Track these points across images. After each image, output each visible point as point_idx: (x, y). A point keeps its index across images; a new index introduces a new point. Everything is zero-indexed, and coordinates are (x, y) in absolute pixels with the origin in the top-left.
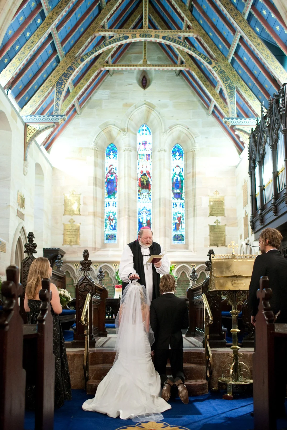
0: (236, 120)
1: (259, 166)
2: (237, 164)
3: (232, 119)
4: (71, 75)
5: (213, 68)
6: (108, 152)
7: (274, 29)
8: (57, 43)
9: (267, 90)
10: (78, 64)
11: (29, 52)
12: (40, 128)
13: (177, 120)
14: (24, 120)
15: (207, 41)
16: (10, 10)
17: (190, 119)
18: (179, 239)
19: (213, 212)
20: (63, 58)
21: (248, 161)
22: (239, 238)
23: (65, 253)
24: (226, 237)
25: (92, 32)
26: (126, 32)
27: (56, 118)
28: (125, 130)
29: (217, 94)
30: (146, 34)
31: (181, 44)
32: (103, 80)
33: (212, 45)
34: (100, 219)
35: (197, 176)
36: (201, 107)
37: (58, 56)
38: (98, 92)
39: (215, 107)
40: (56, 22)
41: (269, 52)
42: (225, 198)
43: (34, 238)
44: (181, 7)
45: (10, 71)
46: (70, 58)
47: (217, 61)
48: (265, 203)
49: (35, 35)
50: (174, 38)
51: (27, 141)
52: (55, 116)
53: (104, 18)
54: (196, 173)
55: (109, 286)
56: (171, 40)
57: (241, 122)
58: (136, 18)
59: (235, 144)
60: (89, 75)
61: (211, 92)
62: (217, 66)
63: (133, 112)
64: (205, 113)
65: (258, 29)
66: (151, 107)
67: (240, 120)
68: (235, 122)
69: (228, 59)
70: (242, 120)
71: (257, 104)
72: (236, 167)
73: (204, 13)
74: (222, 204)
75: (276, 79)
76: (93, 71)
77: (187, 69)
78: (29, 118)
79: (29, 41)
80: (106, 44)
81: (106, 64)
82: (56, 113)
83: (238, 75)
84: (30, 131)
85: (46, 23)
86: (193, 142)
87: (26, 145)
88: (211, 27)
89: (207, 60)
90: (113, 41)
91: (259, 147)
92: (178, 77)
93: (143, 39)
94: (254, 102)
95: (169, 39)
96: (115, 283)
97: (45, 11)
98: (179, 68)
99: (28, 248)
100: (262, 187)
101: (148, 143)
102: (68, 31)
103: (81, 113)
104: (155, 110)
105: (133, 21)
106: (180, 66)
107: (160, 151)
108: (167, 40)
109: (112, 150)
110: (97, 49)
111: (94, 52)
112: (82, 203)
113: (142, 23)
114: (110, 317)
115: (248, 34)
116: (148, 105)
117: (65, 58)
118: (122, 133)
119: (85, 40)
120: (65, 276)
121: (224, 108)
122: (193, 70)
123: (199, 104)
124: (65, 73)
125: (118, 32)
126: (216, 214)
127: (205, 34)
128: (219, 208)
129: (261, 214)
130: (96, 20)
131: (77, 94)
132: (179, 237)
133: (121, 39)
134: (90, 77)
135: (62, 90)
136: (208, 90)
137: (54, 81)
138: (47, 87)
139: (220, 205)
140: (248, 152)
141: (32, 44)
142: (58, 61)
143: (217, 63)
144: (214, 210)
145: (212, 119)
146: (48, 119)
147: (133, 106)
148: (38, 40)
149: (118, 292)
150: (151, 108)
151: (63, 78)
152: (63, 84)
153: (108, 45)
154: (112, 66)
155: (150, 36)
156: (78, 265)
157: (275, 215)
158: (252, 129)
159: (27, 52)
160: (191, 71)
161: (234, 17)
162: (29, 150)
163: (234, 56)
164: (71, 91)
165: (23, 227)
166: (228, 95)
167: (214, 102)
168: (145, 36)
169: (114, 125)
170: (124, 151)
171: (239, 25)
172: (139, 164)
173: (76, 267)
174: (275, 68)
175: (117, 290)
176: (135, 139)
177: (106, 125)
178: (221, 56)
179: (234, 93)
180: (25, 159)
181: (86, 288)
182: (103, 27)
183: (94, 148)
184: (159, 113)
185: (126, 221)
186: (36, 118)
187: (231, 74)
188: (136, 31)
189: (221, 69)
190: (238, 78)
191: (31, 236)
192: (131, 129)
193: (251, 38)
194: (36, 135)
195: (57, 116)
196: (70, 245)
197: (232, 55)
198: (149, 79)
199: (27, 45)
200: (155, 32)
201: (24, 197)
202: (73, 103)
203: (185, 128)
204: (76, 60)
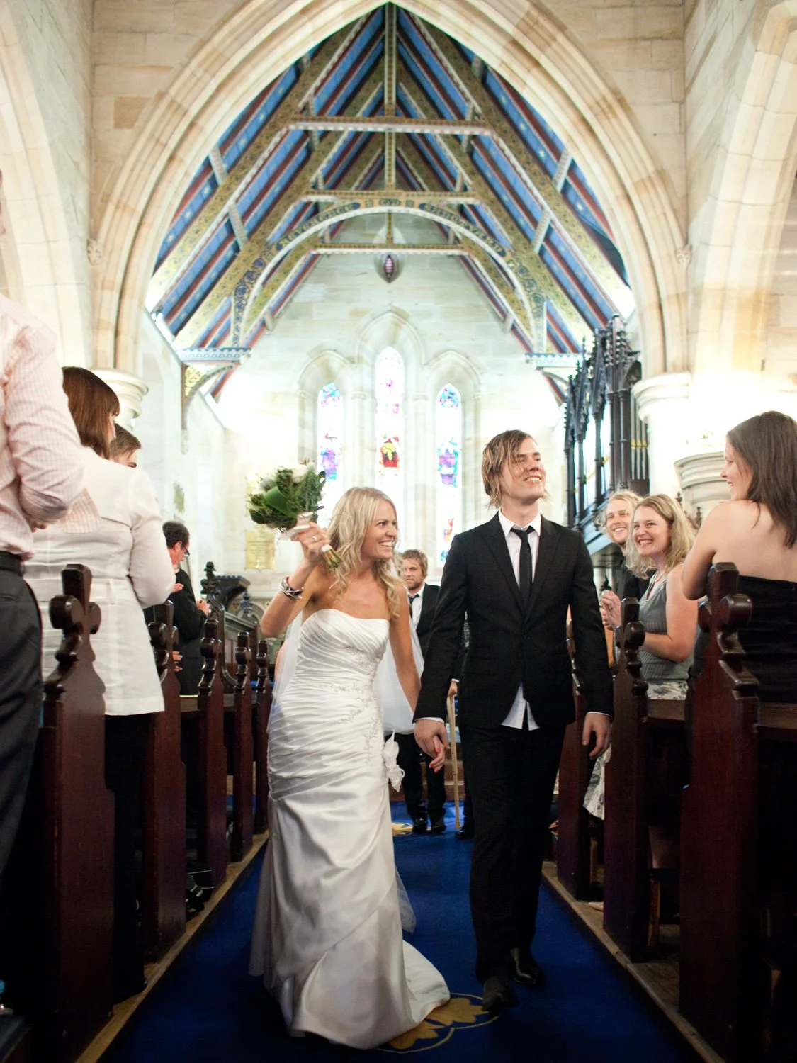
0: (545, 358)
2: (552, 426)
3: (539, 355)
4: (259, 274)
5: (507, 263)
6: (323, 399)
8: (236, 222)
10: (272, 254)
12: (207, 371)
13: (449, 341)
14: (180, 357)
15: (498, 213)
17: (473, 340)
20: (246, 243)
21: (564, 430)
23: (248, 583)
25: (296, 195)
26: (353, 196)
27: (236, 353)
28: (354, 359)
29: (517, 302)
30: (390, 200)
31: (452, 218)
32: (313, 266)
36: (491, 317)
37: (236, 242)
38: (304, 287)
39: (515, 321)
40: (237, 194)
43: (215, 570)
44: (452, 148)
46: (258, 243)
47: (515, 250)
48: (586, 507)
49: (201, 218)
50: (440, 207)
51: (187, 394)
52: (234, 351)
53: (315, 168)
56: (434, 211)
57: (553, 362)
60: (290, 265)
61: (507, 297)
62: (515, 260)
63: (369, 326)
64: (500, 329)
65: (580, 208)
66: (401, 316)
67: (552, 358)
68: (543, 361)
69: (533, 247)
70: (555, 358)
72: (552, 431)
76: (297, 258)
77: (467, 254)
78: (189, 352)
79: (191, 229)
80: (321, 219)
81: (319, 244)
82: (234, 343)
83: (552, 276)
84: (191, 376)
85: (219, 198)
86: (477, 383)
87: (185, 401)
89: (498, 248)
90: (332, 213)
91: (579, 411)
93: (385, 209)
95: (432, 209)
97: (218, 176)
98: (452, 252)
99: (206, 587)
100: (583, 479)
101: (395, 382)
102: (254, 196)
103: (274, 328)
104: (409, 323)
105: (367, 160)
106: (452, 248)
107: (416, 399)
108: (427, 210)
109: (330, 395)
110: (304, 228)
111: (300, 233)
113: (384, 157)
115: (562, 218)
116: (396, 313)
117: (249, 244)
118: (349, 365)
119: (282, 211)
122: (476, 256)
123: (488, 311)
124: (248, 271)
125: (341, 196)
127: (495, 201)
129: (579, 525)
131: (267, 300)
133: (346, 208)
134: (292, 268)
135: (244, 302)
136: (501, 292)
137: (231, 285)
138: (218, 297)
141: (196, 235)
142: (237, 249)
143: (515, 254)
147: (368, 315)
150: (400, 319)
151: (246, 280)
152: (246, 292)
153: (324, 219)
154: (331, 247)
155: (398, 203)
158: (571, 376)
159: (188, 249)
160: (472, 257)
162: (190, 410)
163: (544, 244)
166: (532, 312)
167: (513, 315)
168: (389, 203)
169: (335, 351)
170: (353, 398)
171: (548, 201)
172: (379, 422)
176: (372, 376)
177: (320, 351)
178: (523, 241)
179: (542, 309)
180: (184, 427)
182: (315, 186)
183: (298, 394)
184: (416, 328)
187: (539, 274)
188: (373, 194)
189: (521, 266)
190: (551, 281)
191: (210, 567)
192: (366, 357)
193: (566, 224)
194: (200, 384)
195: (237, 349)
196: (258, 570)
197: (539, 242)
198: (398, 261)
199: (188, 237)
200: (408, 196)
201: (184, 491)
202: (261, 316)
203: (462, 357)
204: (268, 248)
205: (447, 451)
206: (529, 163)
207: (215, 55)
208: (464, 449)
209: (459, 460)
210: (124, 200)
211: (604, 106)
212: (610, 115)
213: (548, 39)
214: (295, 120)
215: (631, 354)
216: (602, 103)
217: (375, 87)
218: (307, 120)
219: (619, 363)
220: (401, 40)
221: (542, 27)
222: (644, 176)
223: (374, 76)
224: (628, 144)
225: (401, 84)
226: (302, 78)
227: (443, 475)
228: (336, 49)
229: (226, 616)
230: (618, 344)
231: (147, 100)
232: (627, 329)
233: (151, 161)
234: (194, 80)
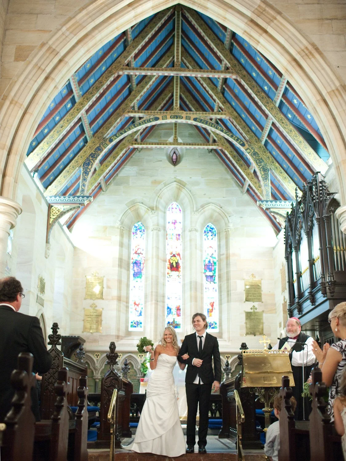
0: (271, 203)
1: (296, 252)
2: (274, 246)
3: (267, 201)
4: (99, 155)
5: (246, 150)
6: (134, 231)
7: (305, 117)
8: (86, 125)
9: (302, 173)
10: (107, 144)
11: (57, 136)
12: (64, 209)
13: (210, 198)
14: (48, 200)
15: (239, 123)
16: (44, 103)
17: (224, 197)
18: (212, 327)
19: (250, 297)
20: (91, 138)
21: (285, 245)
22: (279, 327)
23: (84, 341)
24: (264, 325)
25: (122, 113)
26: (156, 114)
27: (82, 199)
28: (153, 208)
29: (251, 174)
31: (213, 125)
32: (131, 156)
33: (244, 127)
34: (125, 303)
35: (231, 258)
36: (234, 185)
37: (86, 137)
38: (125, 168)
39: (249, 185)
40: (87, 107)
41: (301, 138)
42: (262, 281)
43: (59, 329)
44: (212, 89)
45: (38, 155)
46: (98, 138)
47: (250, 143)
48: (302, 291)
49: (64, 120)
50: (206, 120)
51: (51, 222)
52: (81, 197)
53: (134, 99)
54: (230, 255)
55: (134, 380)
56: (202, 122)
57: (276, 205)
58: (166, 97)
59: (272, 225)
60: (117, 153)
61: (245, 171)
62: (250, 148)
63: (162, 190)
64: (240, 192)
65: (290, 116)
66: (181, 184)
67: (275, 203)
68: (269, 205)
69: (261, 142)
70: (277, 203)
71: (292, 187)
72: (274, 249)
73: (236, 97)
74: (258, 288)
75: (310, 165)
76: (121, 149)
77: (220, 148)
78: (53, 198)
79: (58, 125)
80: (136, 125)
81: (134, 142)
82: (82, 193)
83: (272, 157)
84: (54, 212)
85: (76, 109)
86: (227, 222)
87: (49, 227)
88: (243, 110)
89: (240, 142)
90: (142, 123)
91: (294, 233)
92: (211, 154)
93: (173, 121)
94: (290, 185)
95: (201, 121)
96: (140, 376)
97: (76, 97)
98: (211, 147)
99: (52, 339)
100: (299, 274)
101: (178, 221)
102: (97, 112)
103: (106, 190)
104: (186, 188)
105: (163, 99)
106: (212, 145)
107: (190, 231)
108: (198, 122)
109: (139, 229)
110: (126, 130)
111: (123, 133)
112: (105, 286)
113: (173, 100)
114: (135, 414)
115: (280, 121)
116: (178, 182)
117: (93, 139)
118: (150, 211)
119: (114, 121)
120: (86, 368)
121: (258, 188)
122: (226, 149)
123: (232, 182)
124: (92, 153)
125: (149, 114)
126: (252, 299)
127: (238, 117)
128: (256, 293)
129: (298, 302)
130: (126, 101)
131: (103, 173)
132: (213, 324)
133: (151, 120)
134: (118, 155)
135: (89, 170)
136: (241, 169)
137: (81, 161)
138: (73, 167)
139: (257, 290)
140: (284, 236)
141: (61, 129)
142: (86, 141)
143: (250, 145)
144: (250, 295)
145: (247, 197)
146: (74, 200)
147: (162, 183)
148: (67, 125)
149: (144, 386)
150: (181, 186)
151: (90, 158)
152: (90, 165)
153: (138, 126)
154: (141, 144)
155: (181, 118)
156: (99, 355)
157: (313, 305)
158: (288, 213)
159: (56, 136)
160: (223, 150)
161: (266, 104)
162: (52, 232)
163: (267, 139)
164: (97, 169)
165: (42, 315)
166: (262, 177)
167: (248, 182)
168: (176, 117)
169: (142, 203)
170: (152, 230)
171: (271, 112)
172: (168, 245)
173: (97, 357)
174: (309, 155)
175: (142, 384)
176: (164, 218)
177: (133, 203)
178: (254, 138)
179: (268, 175)
180: (47, 241)
181: (112, 382)
182: (133, 109)
183: (120, 227)
184: (190, 191)
185: (153, 306)
186: (61, 198)
187: (265, 156)
188: (167, 113)
189: (254, 151)
190: (272, 160)
191: (55, 327)
192: (160, 207)
193: (283, 125)
194: (60, 216)
195: (83, 197)
196: (92, 333)
197: (265, 138)
198: (180, 155)
199: (56, 130)
200: (187, 114)
201: (45, 281)
202: (99, 181)
203: (218, 207)
204: (104, 141)
205: (209, 262)
206: (259, 92)
207: (77, 25)
208: (220, 260)
209: (217, 267)
210: (16, 99)
211: (307, 52)
212: (311, 57)
213: (272, 19)
214: (123, 69)
215: (329, 194)
216: (305, 50)
217: (168, 59)
218: (130, 69)
219: (322, 199)
220: (183, 36)
221: (268, 13)
222: (334, 88)
223: (168, 54)
224: (322, 72)
225: (183, 58)
226: (127, 49)
227: (207, 276)
228: (147, 35)
229: (64, 360)
230: (321, 188)
231: (35, 47)
232: (325, 180)
233: (34, 79)
234: (64, 37)
